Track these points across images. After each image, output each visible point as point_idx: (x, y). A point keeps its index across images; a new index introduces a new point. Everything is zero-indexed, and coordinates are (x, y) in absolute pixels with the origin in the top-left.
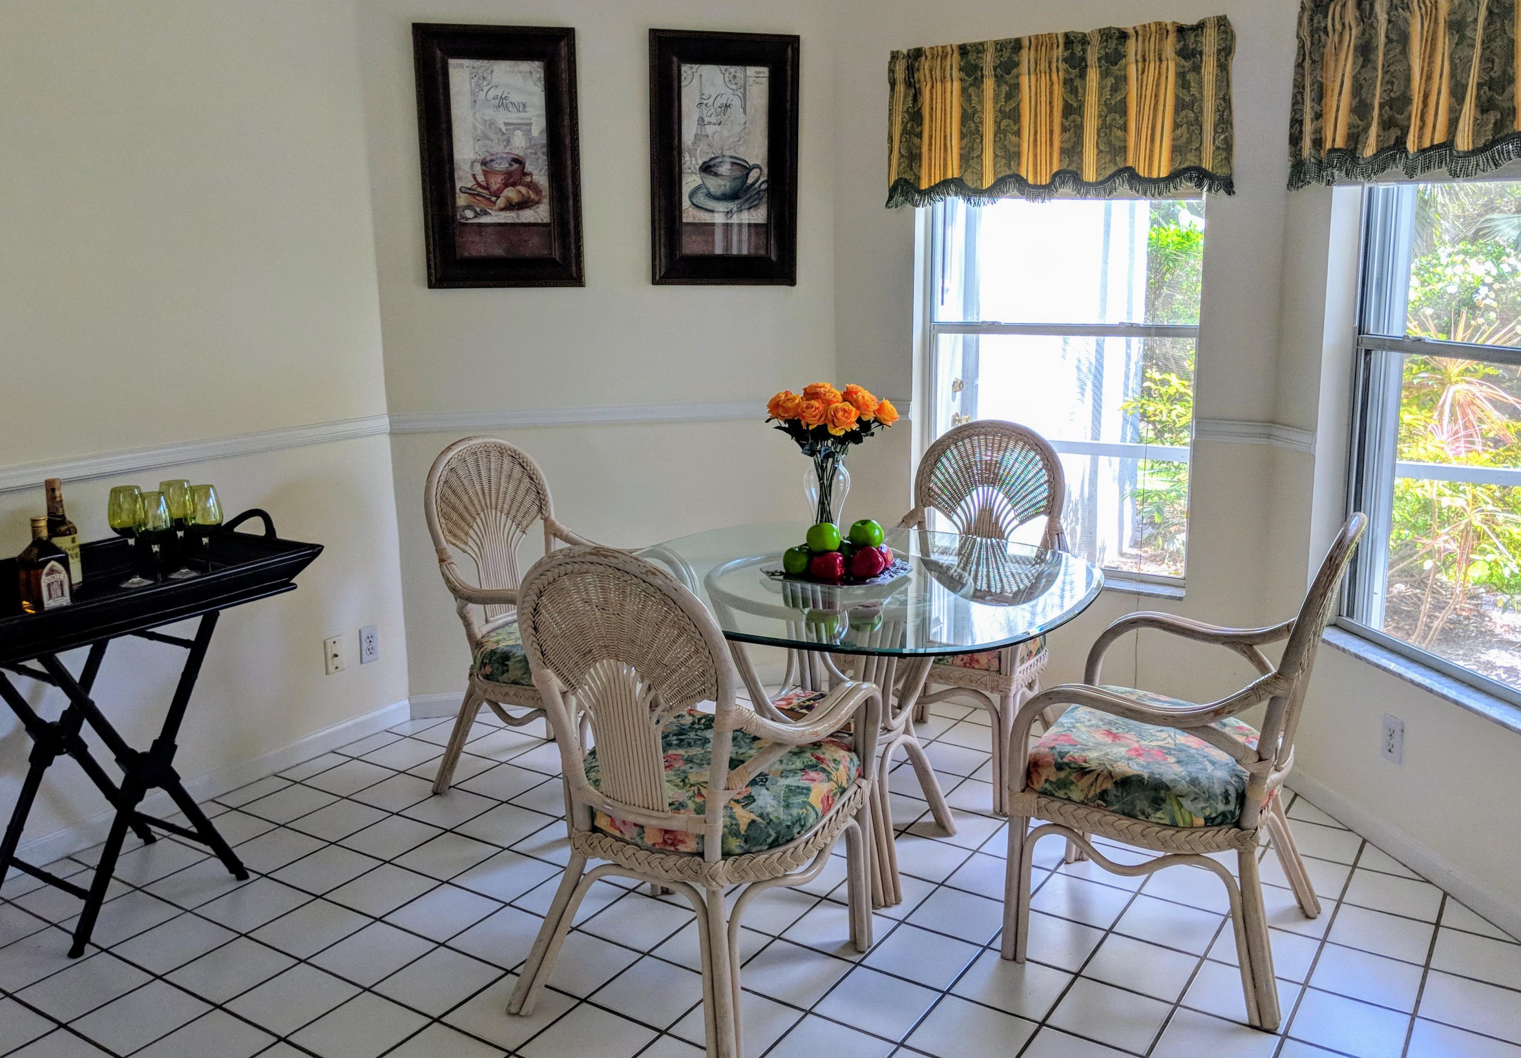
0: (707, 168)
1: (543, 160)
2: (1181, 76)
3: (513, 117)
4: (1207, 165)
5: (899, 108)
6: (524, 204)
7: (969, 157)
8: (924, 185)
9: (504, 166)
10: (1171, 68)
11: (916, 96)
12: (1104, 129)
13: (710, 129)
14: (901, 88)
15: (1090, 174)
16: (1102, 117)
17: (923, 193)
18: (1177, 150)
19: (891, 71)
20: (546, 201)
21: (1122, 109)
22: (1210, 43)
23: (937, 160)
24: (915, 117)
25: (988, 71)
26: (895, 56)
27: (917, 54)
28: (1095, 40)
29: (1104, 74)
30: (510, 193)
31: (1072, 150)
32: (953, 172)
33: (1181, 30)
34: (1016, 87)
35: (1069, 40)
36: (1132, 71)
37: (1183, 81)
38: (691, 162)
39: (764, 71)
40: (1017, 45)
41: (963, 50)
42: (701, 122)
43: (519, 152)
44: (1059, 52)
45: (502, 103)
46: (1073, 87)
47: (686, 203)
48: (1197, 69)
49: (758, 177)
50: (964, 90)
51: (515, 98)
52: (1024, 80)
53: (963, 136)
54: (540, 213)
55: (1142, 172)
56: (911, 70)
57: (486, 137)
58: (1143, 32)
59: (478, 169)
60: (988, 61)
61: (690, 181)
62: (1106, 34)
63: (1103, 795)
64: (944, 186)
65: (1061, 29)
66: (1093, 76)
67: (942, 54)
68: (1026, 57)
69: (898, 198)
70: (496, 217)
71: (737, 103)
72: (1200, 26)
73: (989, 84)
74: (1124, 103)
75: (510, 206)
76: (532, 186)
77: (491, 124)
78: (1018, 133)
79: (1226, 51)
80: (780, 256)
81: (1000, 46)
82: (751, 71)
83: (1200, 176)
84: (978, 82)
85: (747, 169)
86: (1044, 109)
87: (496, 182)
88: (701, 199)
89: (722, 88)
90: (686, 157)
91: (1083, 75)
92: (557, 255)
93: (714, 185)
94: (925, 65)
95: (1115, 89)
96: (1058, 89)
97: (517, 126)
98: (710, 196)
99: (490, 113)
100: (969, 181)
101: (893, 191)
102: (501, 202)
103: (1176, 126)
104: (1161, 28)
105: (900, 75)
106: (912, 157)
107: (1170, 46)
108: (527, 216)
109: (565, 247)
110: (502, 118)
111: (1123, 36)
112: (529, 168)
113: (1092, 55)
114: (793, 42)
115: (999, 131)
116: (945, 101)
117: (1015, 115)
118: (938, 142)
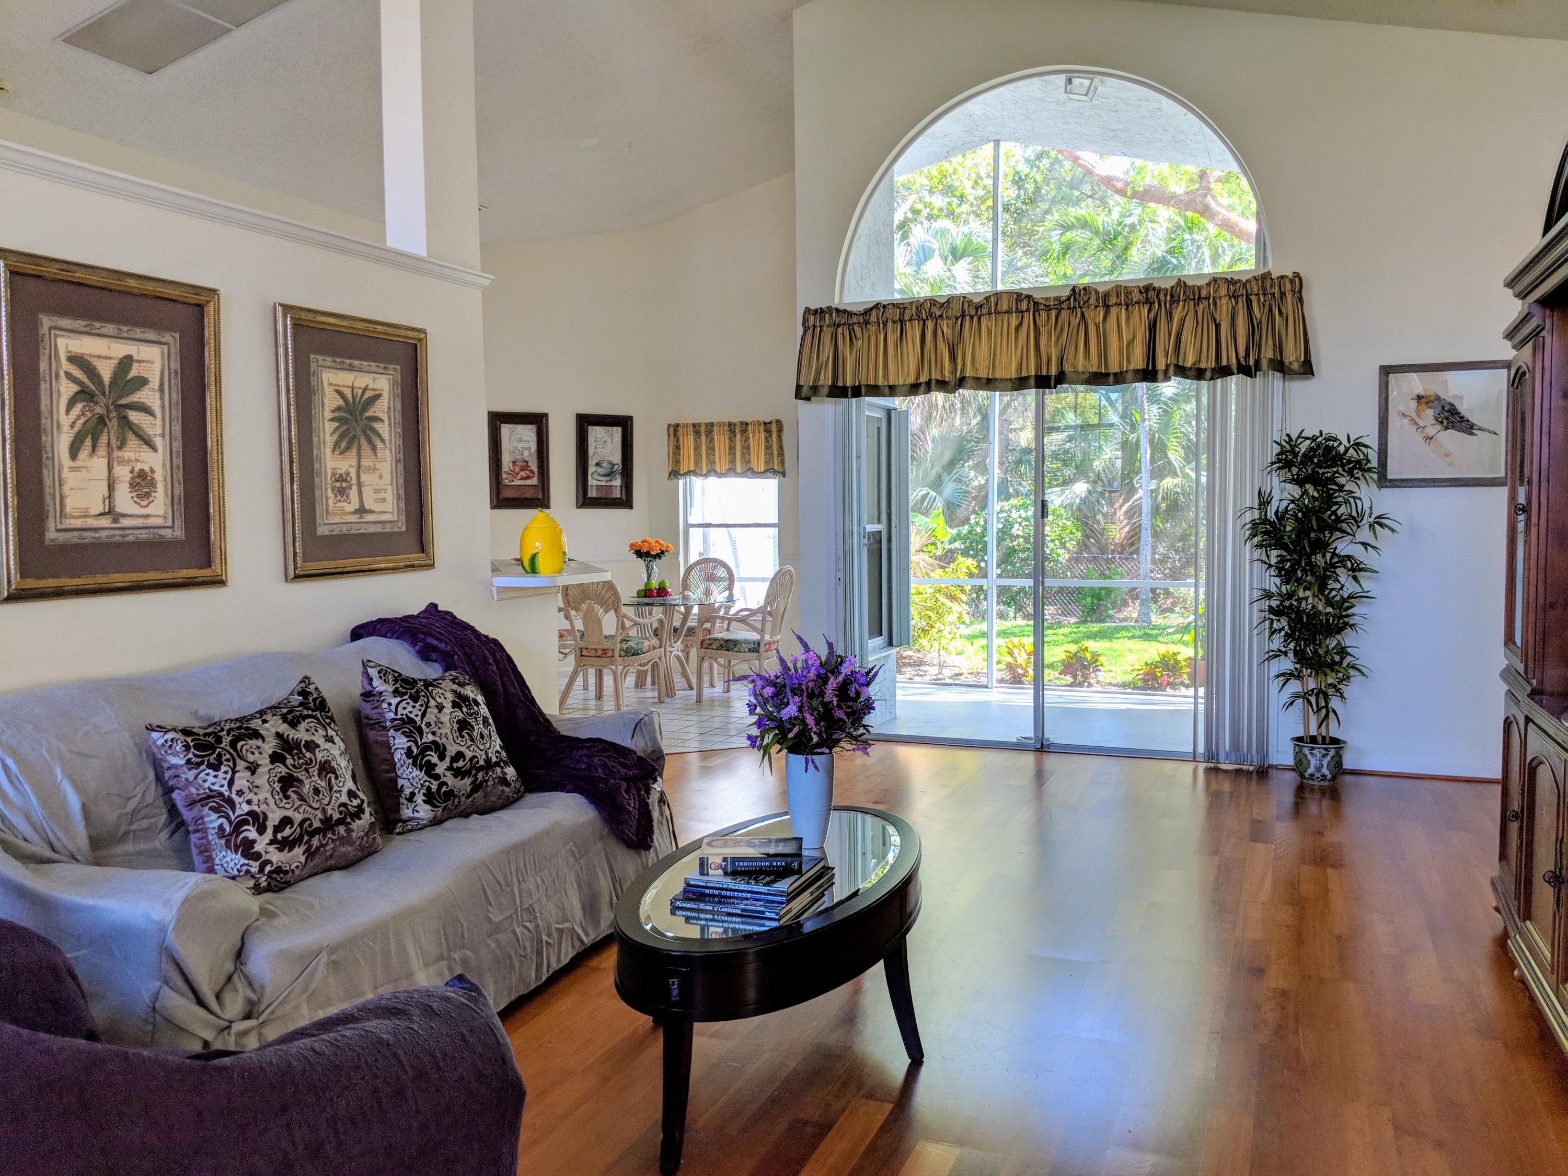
0: (598, 464)
1: (535, 462)
2: (766, 438)
3: (525, 445)
4: (776, 468)
5: (671, 444)
6: (527, 478)
7: (697, 462)
8: (682, 472)
9: (521, 463)
10: (763, 434)
11: (678, 441)
12: (743, 455)
13: (599, 450)
14: (672, 437)
15: (739, 470)
16: (742, 450)
17: (683, 475)
18: (766, 463)
19: (668, 431)
20: (536, 476)
21: (748, 448)
22: (774, 428)
23: (686, 462)
24: (678, 447)
25: (703, 433)
26: (669, 425)
27: (677, 425)
28: (738, 425)
29: (742, 436)
30: (523, 474)
31: (733, 461)
32: (692, 468)
33: (765, 423)
34: (713, 439)
35: (730, 424)
36: (751, 435)
37: (767, 441)
38: (592, 463)
39: (620, 429)
40: (712, 425)
41: (694, 425)
42: (596, 447)
43: (527, 459)
44: (726, 428)
45: (520, 440)
46: (732, 440)
47: (590, 477)
48: (771, 436)
49: (618, 468)
50: (695, 439)
51: (525, 438)
52: (716, 437)
53: (695, 455)
54: (534, 481)
55: (755, 470)
56: (675, 431)
57: (514, 452)
58: (753, 423)
59: (511, 464)
60: (703, 429)
61: (592, 469)
62: (742, 423)
63: (721, 646)
64: (689, 473)
65: (727, 421)
66: (738, 436)
67: (686, 426)
68: (715, 429)
69: (672, 477)
70: (517, 482)
71: (609, 440)
72: (771, 423)
73: (703, 438)
74: (749, 446)
75: (522, 479)
76: (532, 472)
77: (516, 448)
78: (714, 455)
79: (780, 431)
80: (627, 498)
81: (707, 425)
82: (615, 428)
83: (775, 472)
84: (699, 437)
85: (613, 465)
86: (722, 447)
87: (517, 469)
88: (595, 476)
89: (603, 435)
90: (590, 460)
91: (735, 436)
92: (540, 497)
93: (600, 470)
94: (680, 429)
95: (746, 441)
96: (727, 440)
97: (526, 449)
98: (599, 475)
99: (515, 444)
100: (698, 471)
101: (670, 474)
102: (519, 477)
103: (766, 454)
104: (759, 423)
105: (672, 432)
106: (677, 462)
107: (762, 428)
108: (529, 482)
109: (543, 494)
110: (520, 446)
111: (747, 424)
112: (530, 464)
113: (738, 430)
114: (630, 418)
115: (707, 454)
116: (688, 442)
117: (713, 449)
118: (686, 457)
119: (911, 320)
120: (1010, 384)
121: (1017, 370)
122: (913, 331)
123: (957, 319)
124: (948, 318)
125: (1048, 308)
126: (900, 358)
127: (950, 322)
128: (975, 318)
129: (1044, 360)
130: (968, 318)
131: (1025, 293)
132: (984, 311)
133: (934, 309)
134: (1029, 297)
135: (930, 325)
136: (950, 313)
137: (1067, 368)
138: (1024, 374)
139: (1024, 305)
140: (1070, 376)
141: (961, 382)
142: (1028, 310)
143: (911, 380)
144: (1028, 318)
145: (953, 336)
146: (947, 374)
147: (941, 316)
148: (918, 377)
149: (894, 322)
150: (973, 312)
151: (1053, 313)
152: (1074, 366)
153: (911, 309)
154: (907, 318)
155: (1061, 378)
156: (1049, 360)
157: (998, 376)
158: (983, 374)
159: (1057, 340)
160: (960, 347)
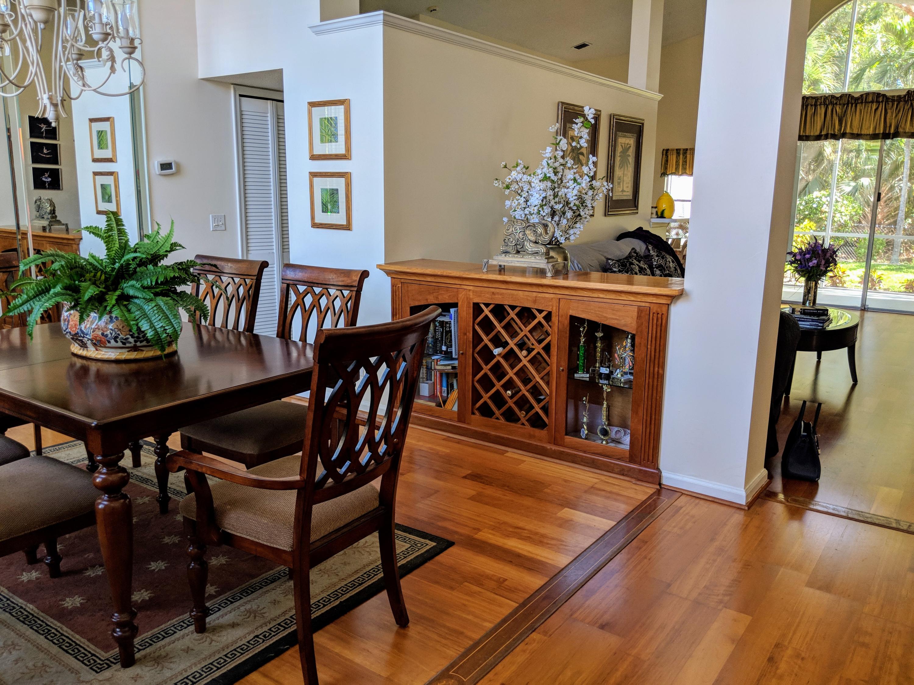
5: (664, 159)
7: (677, 168)
11: (667, 158)
14: (664, 156)
17: (667, 174)
19: (663, 152)
23: (671, 168)
24: (667, 161)
26: (664, 150)
27: (668, 150)
32: (674, 171)
34: (686, 157)
40: (687, 149)
41: (677, 150)
50: (677, 157)
53: (676, 165)
56: (667, 153)
60: (681, 152)
64: (671, 174)
67: (673, 150)
68: (688, 152)
69: (663, 176)
73: (681, 156)
78: (686, 165)
81: (684, 150)
84: (679, 156)
94: (669, 152)
100: (677, 173)
101: (662, 174)
106: (666, 168)
115: (683, 164)
116: (673, 158)
117: (686, 162)
118: (671, 166)
119: (820, 105)
120: (868, 137)
121: (873, 131)
122: (821, 110)
123: (844, 105)
124: (840, 104)
125: (893, 101)
126: (813, 123)
127: (841, 107)
128: (854, 105)
129: (888, 125)
130: (850, 105)
131: (882, 93)
132: (859, 101)
133: (833, 100)
134: (884, 95)
135: (830, 107)
136: (841, 102)
137: (900, 130)
138: (877, 132)
139: (881, 99)
140: (901, 134)
141: (843, 135)
142: (882, 102)
143: (818, 133)
144: (882, 106)
145: (842, 113)
146: (836, 131)
147: (836, 104)
148: (821, 132)
149: (811, 105)
150: (853, 102)
151: (896, 103)
152: (904, 129)
153: (821, 100)
154: (818, 104)
155: (896, 135)
156: (890, 126)
157: (863, 133)
158: (855, 132)
159: (896, 116)
160: (844, 119)
